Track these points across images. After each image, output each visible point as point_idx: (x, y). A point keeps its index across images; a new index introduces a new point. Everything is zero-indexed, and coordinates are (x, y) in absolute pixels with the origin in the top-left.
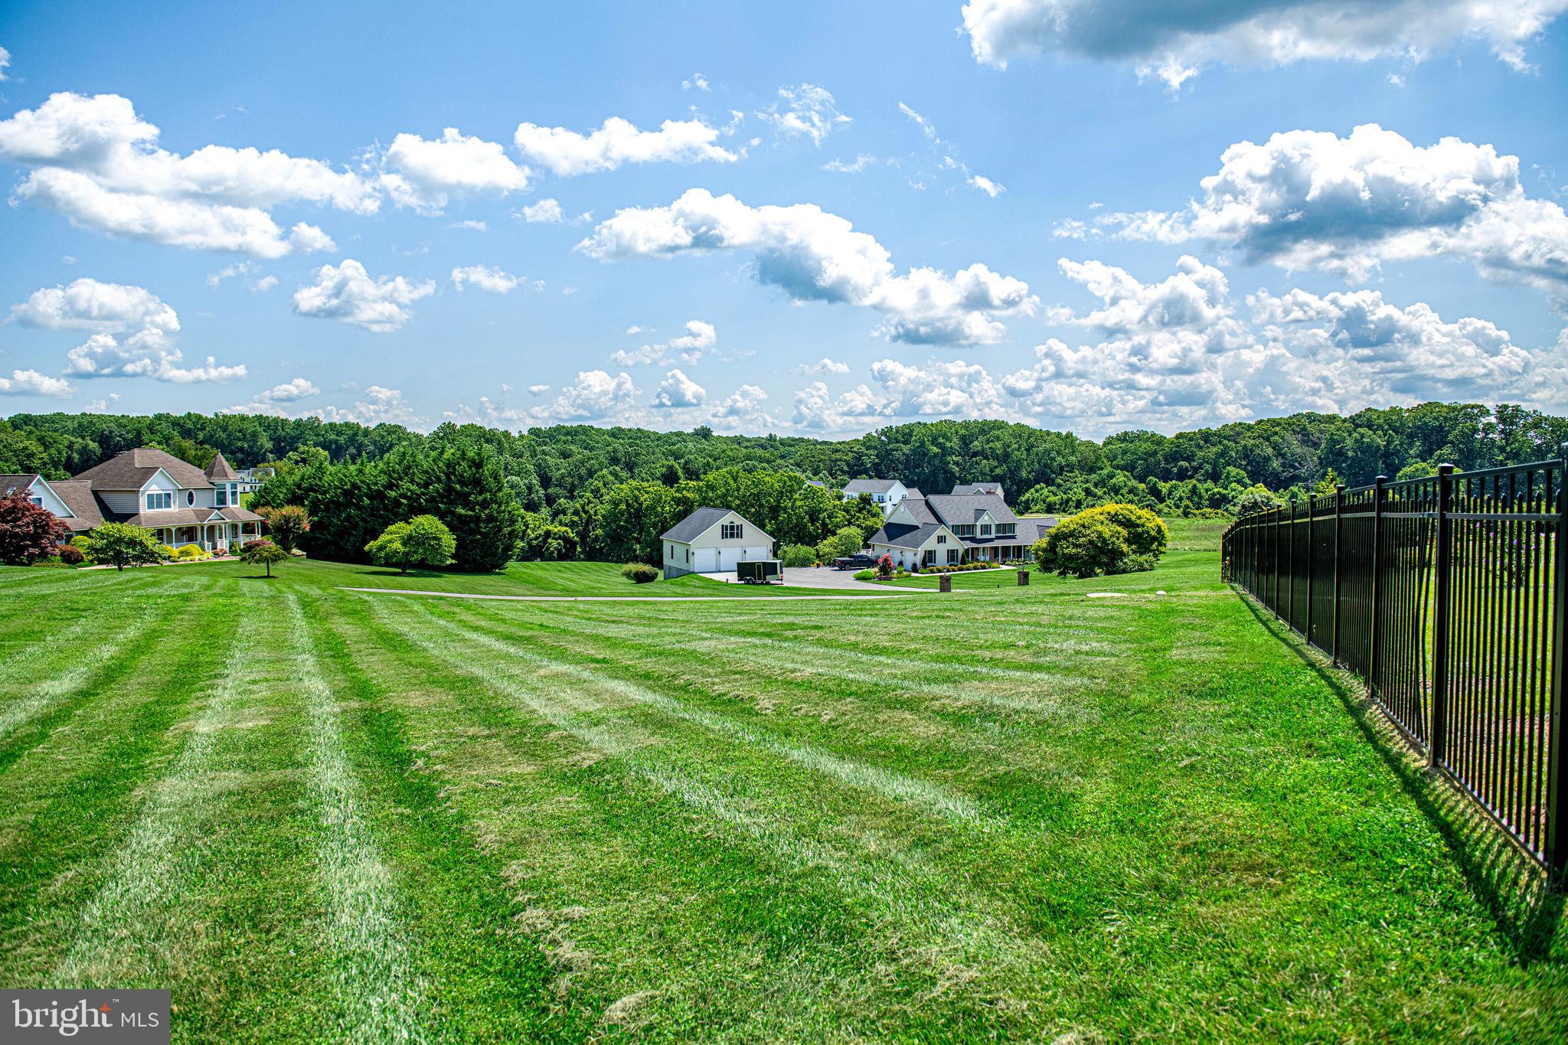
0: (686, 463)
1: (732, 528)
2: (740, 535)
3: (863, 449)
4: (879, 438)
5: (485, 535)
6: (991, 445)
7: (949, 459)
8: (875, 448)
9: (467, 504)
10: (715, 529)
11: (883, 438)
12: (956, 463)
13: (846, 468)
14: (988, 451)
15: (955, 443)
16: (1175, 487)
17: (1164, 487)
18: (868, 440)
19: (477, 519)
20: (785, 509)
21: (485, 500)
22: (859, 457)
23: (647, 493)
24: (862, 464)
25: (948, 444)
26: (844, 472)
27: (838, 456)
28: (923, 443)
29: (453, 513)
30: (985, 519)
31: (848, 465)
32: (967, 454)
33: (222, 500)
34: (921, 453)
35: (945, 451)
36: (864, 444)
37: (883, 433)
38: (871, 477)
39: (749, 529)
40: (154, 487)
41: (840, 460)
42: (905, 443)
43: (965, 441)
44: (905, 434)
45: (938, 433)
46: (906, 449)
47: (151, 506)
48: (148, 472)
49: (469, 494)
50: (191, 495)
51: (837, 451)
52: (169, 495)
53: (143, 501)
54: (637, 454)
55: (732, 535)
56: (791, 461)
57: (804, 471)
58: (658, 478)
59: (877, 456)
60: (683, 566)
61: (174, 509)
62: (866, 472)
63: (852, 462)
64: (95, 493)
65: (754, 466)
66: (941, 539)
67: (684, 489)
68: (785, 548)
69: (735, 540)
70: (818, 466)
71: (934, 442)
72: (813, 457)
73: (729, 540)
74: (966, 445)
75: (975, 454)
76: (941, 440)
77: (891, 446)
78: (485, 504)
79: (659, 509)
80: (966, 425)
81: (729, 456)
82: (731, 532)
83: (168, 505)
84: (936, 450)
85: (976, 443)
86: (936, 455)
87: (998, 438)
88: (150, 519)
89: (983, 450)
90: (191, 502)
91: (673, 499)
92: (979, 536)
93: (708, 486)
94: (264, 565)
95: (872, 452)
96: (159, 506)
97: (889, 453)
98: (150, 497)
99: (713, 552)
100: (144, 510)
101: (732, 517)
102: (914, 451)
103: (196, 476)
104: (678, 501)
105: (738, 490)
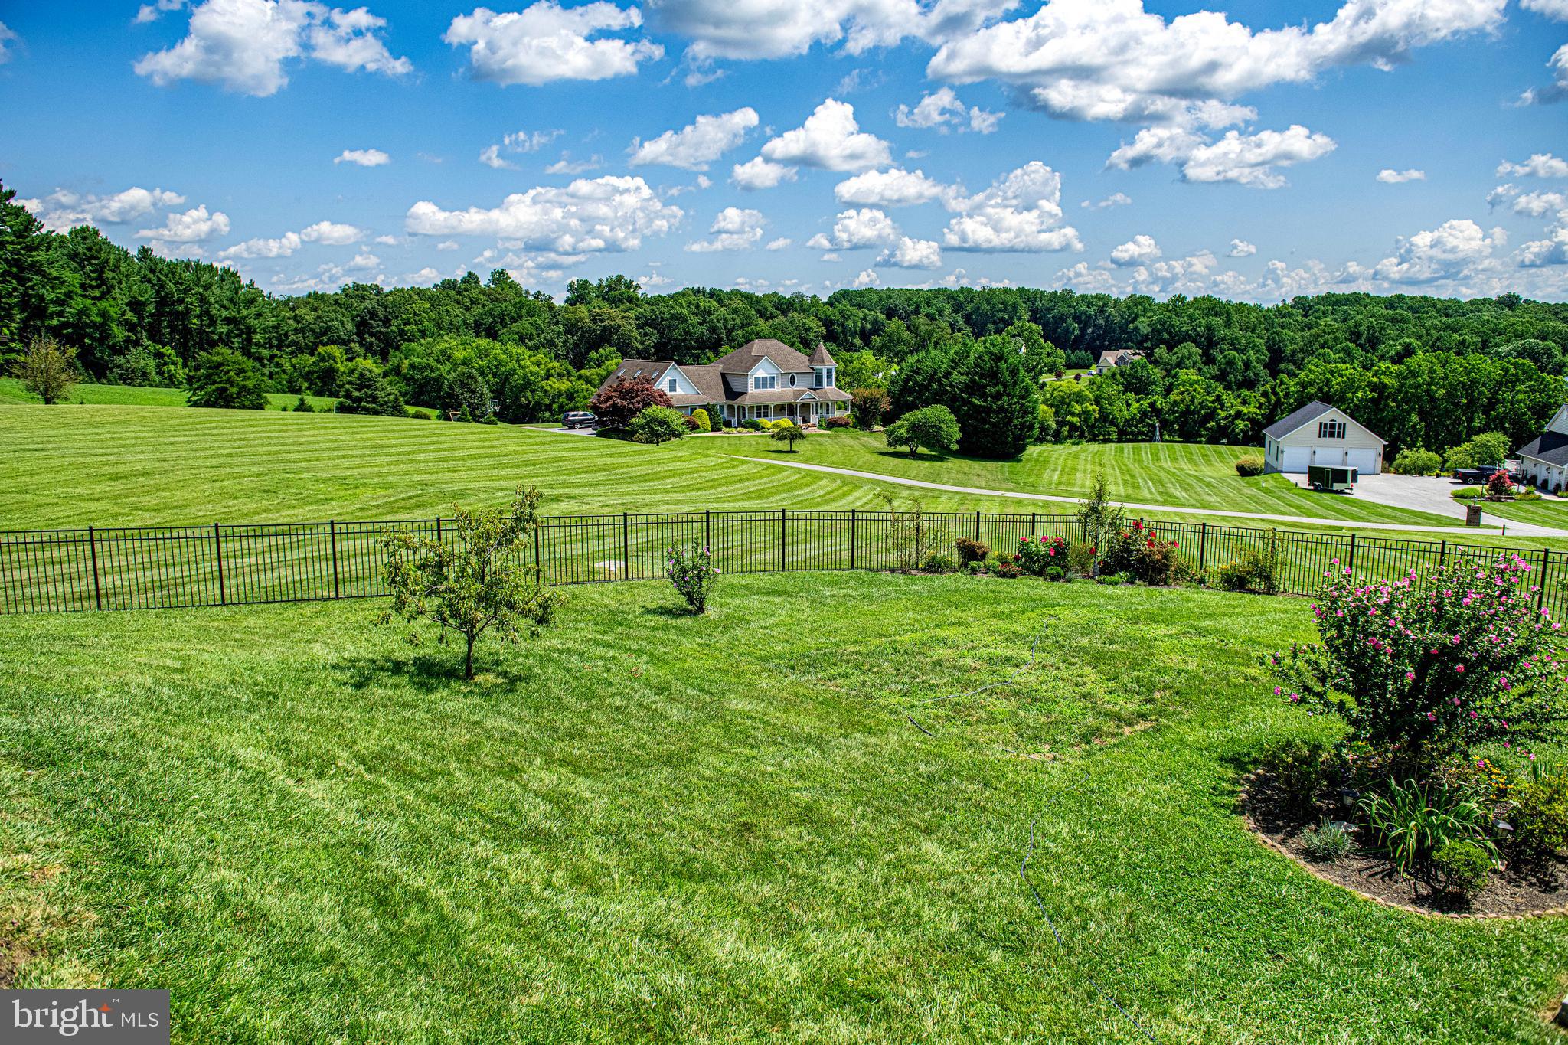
1: (1332, 426)
2: (1342, 435)
9: (984, 396)
10: (1312, 426)
21: (998, 392)
29: (971, 403)
33: (818, 383)
39: (1355, 430)
40: (761, 371)
47: (757, 386)
48: (758, 358)
50: (793, 378)
52: (773, 378)
53: (751, 383)
55: (1332, 435)
60: (1274, 463)
61: (777, 389)
64: (723, 375)
68: (1407, 452)
69: (1336, 440)
73: (1328, 440)
82: (1331, 431)
83: (772, 386)
88: (754, 397)
90: (793, 383)
94: (787, 441)
96: (765, 386)
98: (757, 379)
99: (1307, 452)
100: (751, 389)
101: (1332, 414)
103: (799, 359)
105: (1446, 377)
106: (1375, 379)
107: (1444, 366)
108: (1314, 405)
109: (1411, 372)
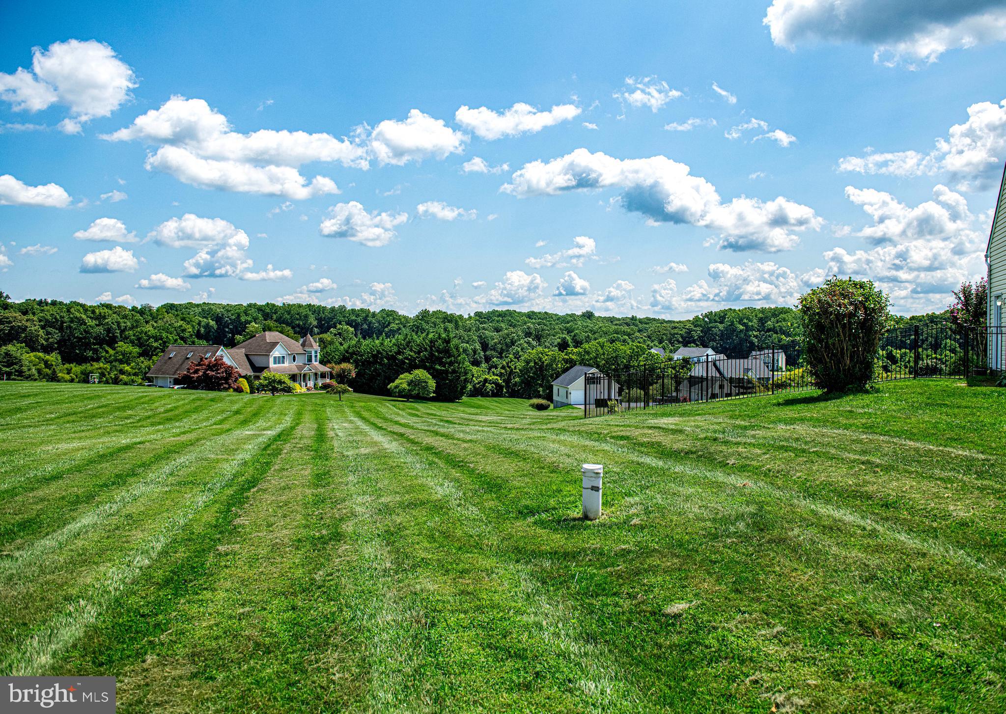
0: (575, 336)
3: (692, 327)
4: (703, 319)
5: (451, 381)
6: (779, 324)
7: (751, 333)
8: (701, 326)
9: (442, 364)
11: (706, 319)
12: (756, 337)
13: (681, 339)
14: (778, 329)
15: (755, 323)
16: (905, 353)
17: (897, 353)
18: (696, 322)
19: (447, 372)
20: (633, 366)
21: (451, 361)
22: (690, 331)
23: (547, 355)
24: (692, 337)
25: (750, 324)
26: (679, 342)
27: (676, 331)
28: (732, 323)
29: (434, 369)
30: (750, 375)
31: (682, 337)
32: (763, 330)
33: (310, 360)
34: (731, 329)
35: (748, 328)
36: (693, 323)
37: (706, 316)
38: (697, 345)
40: (277, 353)
41: (677, 334)
42: (721, 323)
43: (762, 321)
44: (721, 317)
45: (743, 316)
46: (721, 326)
47: (275, 363)
48: (274, 345)
49: (442, 358)
50: (294, 357)
51: (675, 328)
52: (284, 357)
53: (271, 360)
54: (543, 330)
56: (645, 334)
57: (652, 341)
58: (556, 346)
59: (702, 331)
60: (564, 400)
61: (286, 364)
62: (694, 342)
63: (685, 335)
64: (247, 356)
65: (618, 338)
67: (570, 353)
68: (626, 391)
70: (662, 338)
71: (740, 322)
72: (659, 332)
74: (763, 324)
75: (769, 330)
76: (745, 321)
77: (711, 325)
78: (451, 363)
79: (554, 366)
80: (763, 311)
81: (603, 331)
83: (283, 363)
84: (741, 327)
85: (769, 323)
86: (741, 331)
87: (784, 320)
88: (275, 370)
89: (774, 327)
90: (294, 360)
91: (563, 359)
93: (585, 352)
95: (698, 329)
96: (279, 363)
97: (709, 329)
98: (275, 358)
99: (583, 393)
100: (272, 365)
102: (726, 329)
103: (296, 345)
104: (566, 361)
105: (604, 354)
107: (602, 348)
108: (577, 368)
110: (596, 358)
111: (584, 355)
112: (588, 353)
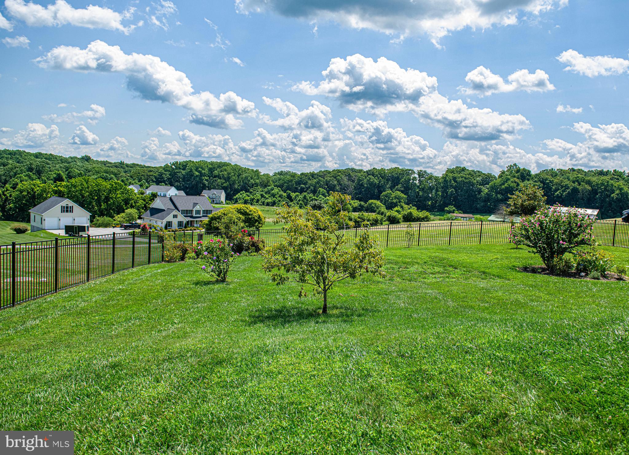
0: (69, 173)
1: (67, 207)
2: (72, 211)
3: (163, 171)
4: (171, 167)
6: (222, 173)
7: (203, 178)
8: (169, 171)
10: (58, 207)
11: (173, 167)
12: (207, 180)
13: (154, 180)
14: (221, 176)
15: (206, 171)
16: (297, 195)
17: (293, 195)
18: (166, 168)
20: (112, 198)
22: (161, 174)
24: (163, 178)
25: (203, 171)
26: (153, 181)
27: (151, 173)
28: (191, 171)
30: (198, 208)
31: (156, 178)
32: (212, 176)
34: (190, 174)
35: (202, 175)
36: (164, 169)
37: (174, 164)
38: (166, 184)
39: (77, 208)
41: (152, 175)
42: (184, 169)
43: (211, 170)
44: (184, 165)
45: (199, 166)
46: (183, 172)
51: (151, 171)
54: (43, 167)
56: (128, 175)
57: (134, 180)
58: (52, 180)
59: (170, 175)
60: (39, 225)
62: (164, 182)
63: (158, 176)
65: (107, 176)
66: (175, 216)
67: (59, 186)
69: (69, 214)
70: (141, 178)
71: (197, 170)
72: (139, 173)
73: (65, 214)
74: (212, 172)
75: (215, 177)
76: (200, 169)
77: (177, 171)
79: (45, 195)
80: (212, 163)
81: (96, 171)
82: (67, 210)
84: (197, 173)
85: (216, 171)
86: (197, 176)
87: (226, 170)
89: (219, 175)
91: (53, 191)
92: (194, 215)
95: (167, 173)
97: (175, 173)
99: (56, 219)
101: (67, 202)
102: (187, 174)
105: (88, 188)
106: (56, 188)
108: (53, 198)
109: (72, 185)
110: (81, 190)
111: (71, 188)
112: (75, 186)
